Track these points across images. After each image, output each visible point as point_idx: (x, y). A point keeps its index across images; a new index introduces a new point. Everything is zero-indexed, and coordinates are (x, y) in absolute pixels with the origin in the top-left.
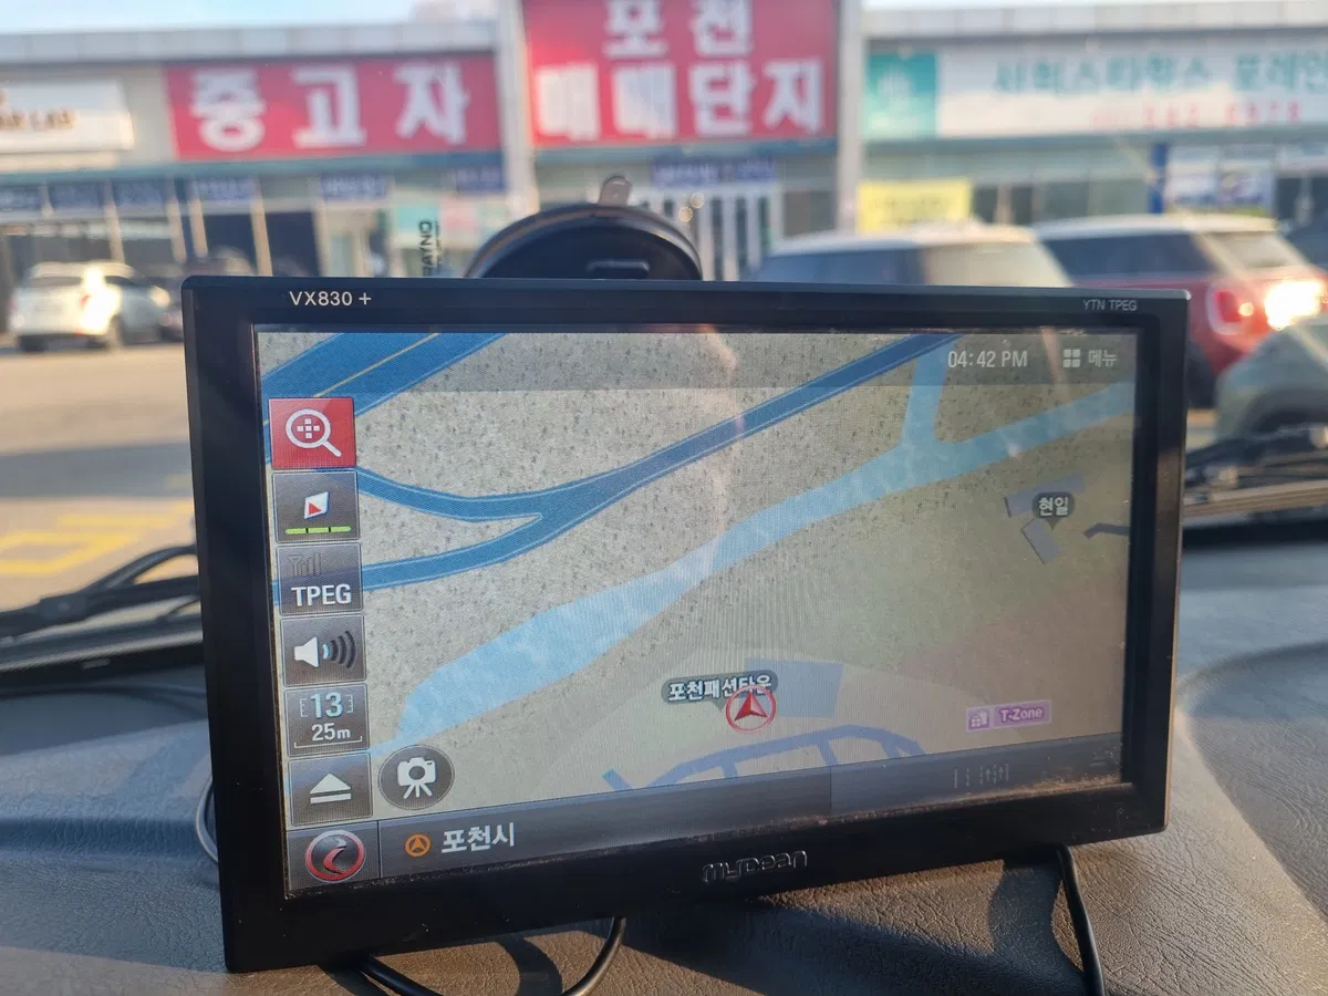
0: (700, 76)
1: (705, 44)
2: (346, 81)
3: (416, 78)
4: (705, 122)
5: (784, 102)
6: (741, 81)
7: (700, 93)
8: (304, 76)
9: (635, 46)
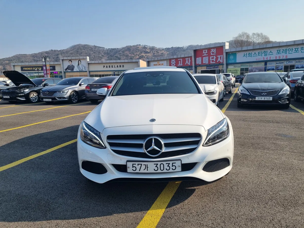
0: (211, 57)
1: (212, 54)
2: (181, 59)
3: (187, 59)
4: (211, 62)
5: (219, 59)
6: (215, 58)
7: (211, 59)
8: (178, 59)
9: (205, 55)
